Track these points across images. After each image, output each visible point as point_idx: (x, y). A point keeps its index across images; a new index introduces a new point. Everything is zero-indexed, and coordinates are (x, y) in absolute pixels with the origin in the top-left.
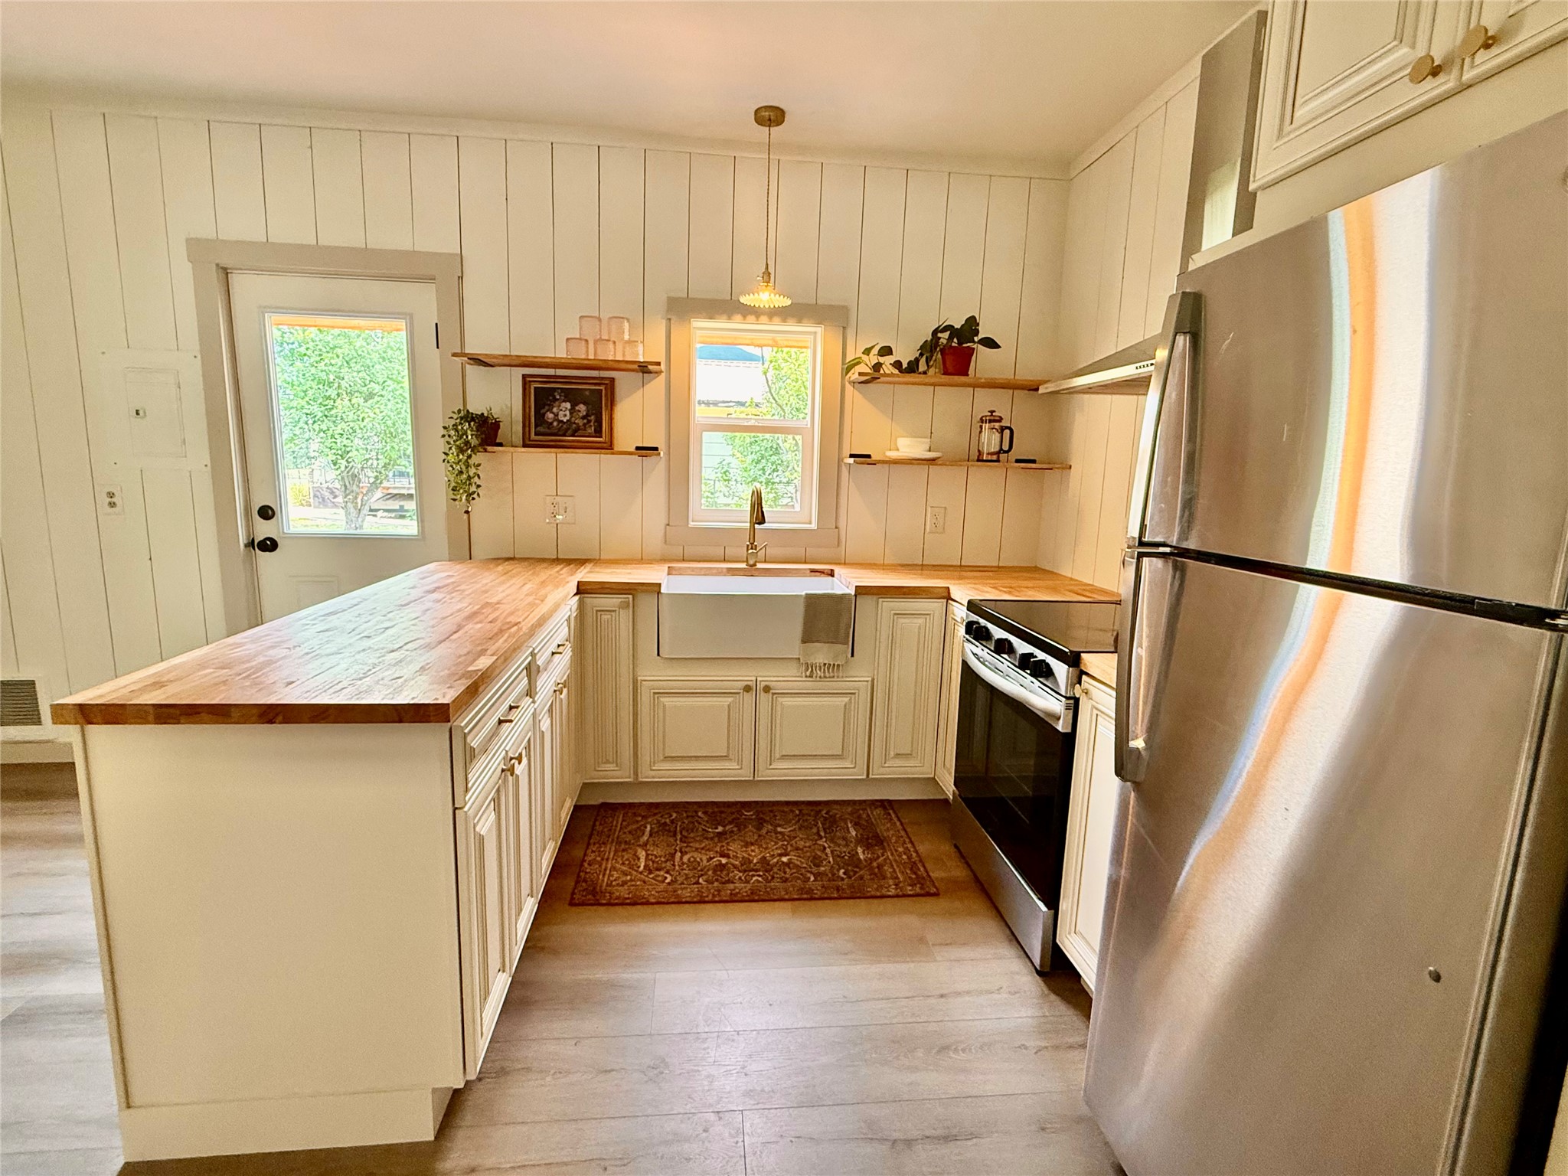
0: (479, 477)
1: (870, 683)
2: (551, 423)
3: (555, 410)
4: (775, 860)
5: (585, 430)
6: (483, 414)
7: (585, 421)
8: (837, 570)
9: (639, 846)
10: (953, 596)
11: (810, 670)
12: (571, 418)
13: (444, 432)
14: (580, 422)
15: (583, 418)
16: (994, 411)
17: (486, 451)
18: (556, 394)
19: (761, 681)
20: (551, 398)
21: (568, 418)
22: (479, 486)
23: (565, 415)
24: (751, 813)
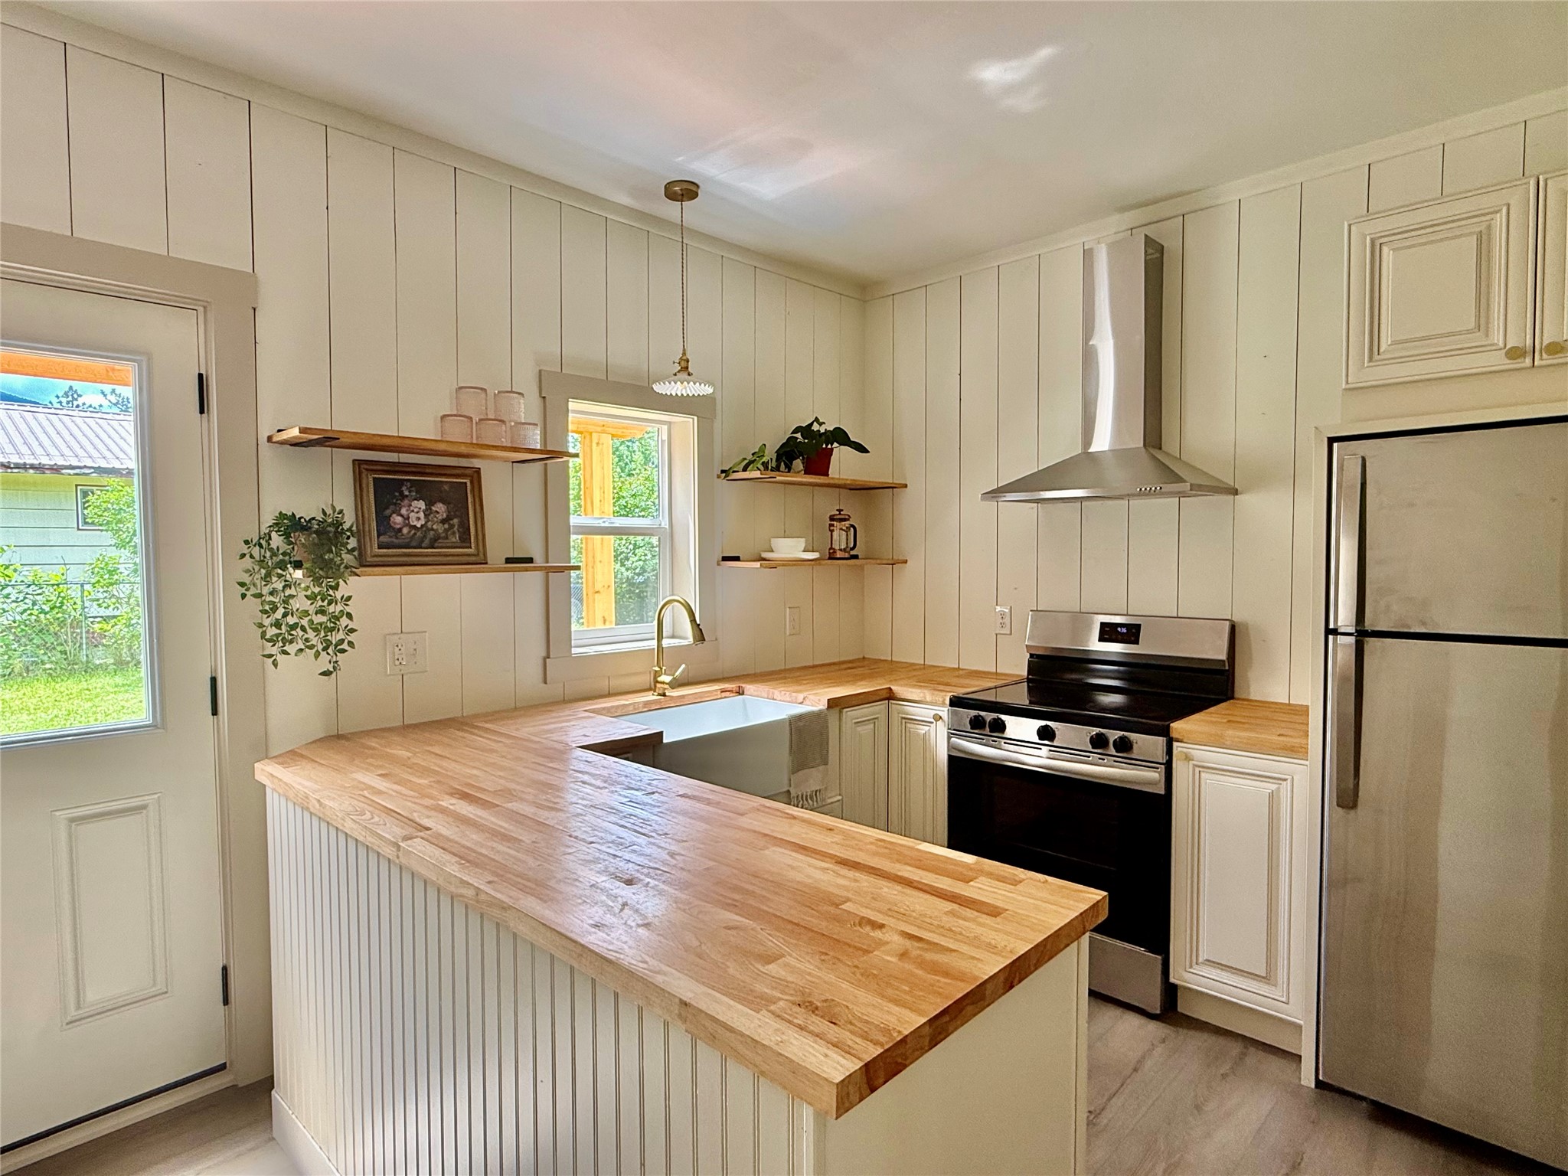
1: (841, 802)
2: (400, 530)
3: (404, 511)
5: (447, 538)
7: (446, 526)
10: (899, 696)
12: (426, 523)
14: (440, 528)
15: (443, 522)
16: (842, 510)
18: (404, 488)
20: (397, 494)
21: (422, 522)
23: (418, 519)
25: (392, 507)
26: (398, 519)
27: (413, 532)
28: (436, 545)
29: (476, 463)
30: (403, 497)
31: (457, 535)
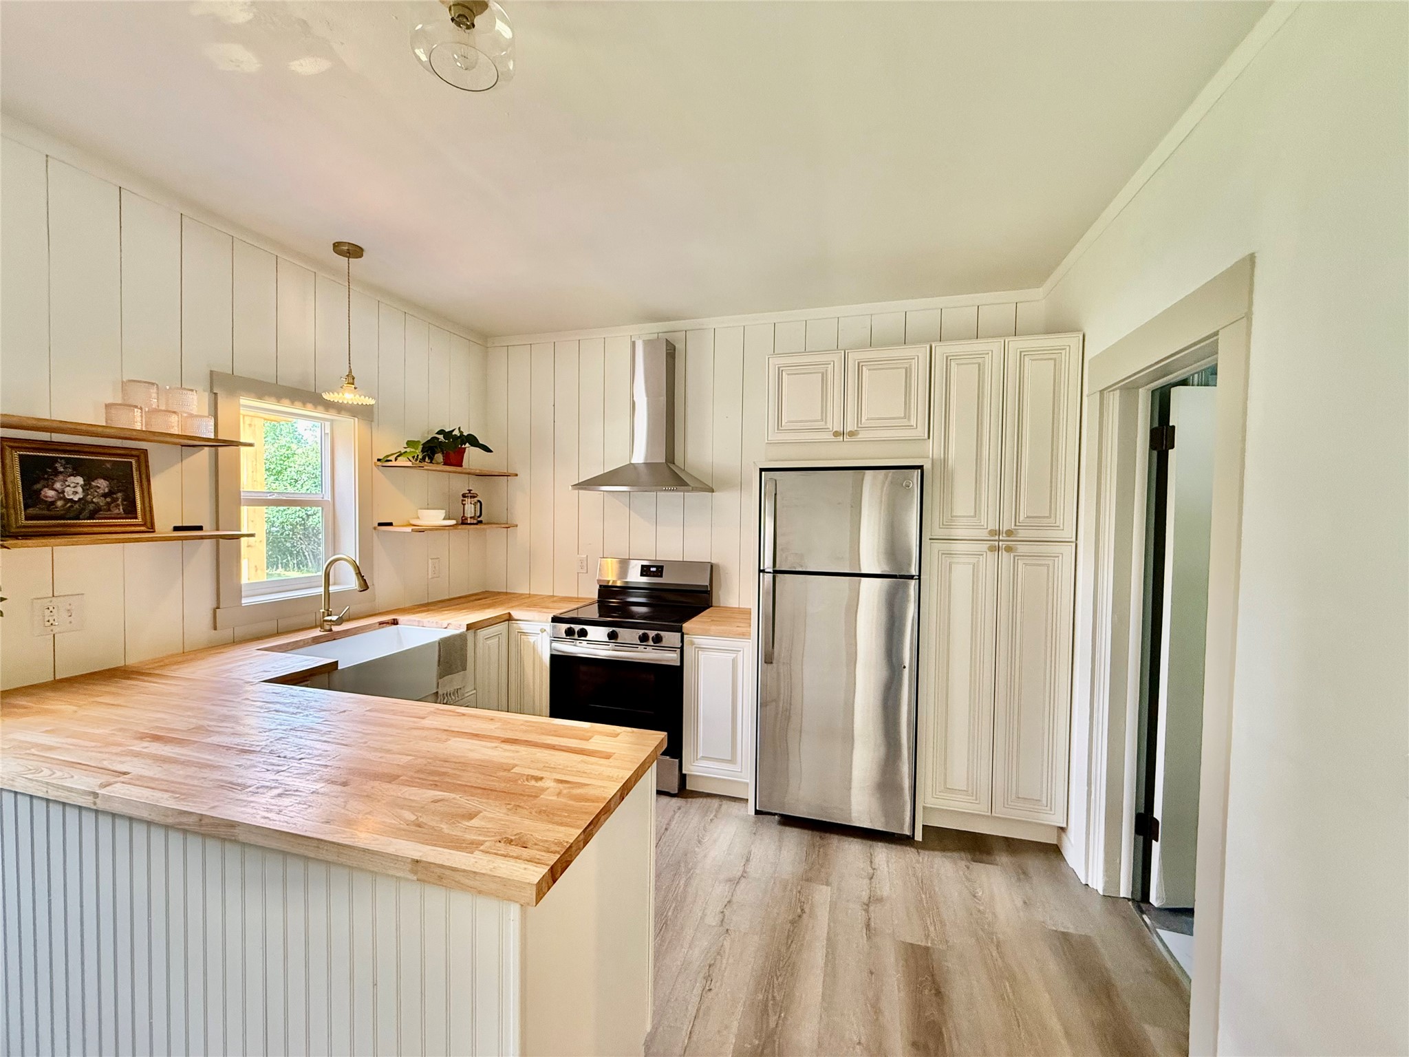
1: (475, 694)
2: (53, 503)
3: (58, 486)
5: (109, 510)
7: (108, 500)
8: (399, 618)
10: (516, 618)
11: (446, 698)
12: (85, 496)
14: (101, 502)
15: (105, 495)
16: (471, 490)
18: (58, 465)
20: (49, 470)
21: (80, 496)
23: (76, 493)
25: (43, 483)
26: (51, 493)
27: (69, 505)
28: (97, 516)
29: (142, 445)
30: (57, 473)
31: (121, 508)
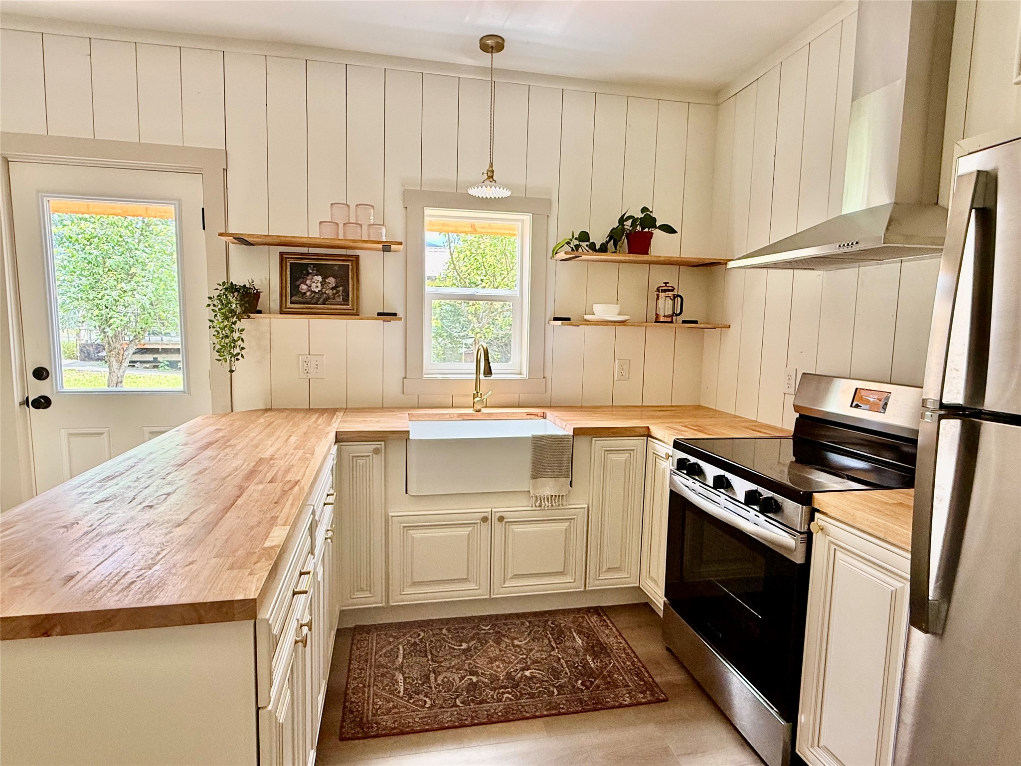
0: (243, 340)
1: (586, 509)
2: (305, 293)
3: (308, 282)
4: (519, 675)
5: (334, 298)
6: (245, 285)
7: (334, 291)
8: (549, 413)
9: (396, 669)
10: (653, 434)
11: (539, 502)
12: (322, 289)
13: (209, 302)
14: (330, 292)
15: (333, 289)
16: (668, 283)
17: (249, 317)
18: (309, 269)
19: (495, 512)
20: (305, 272)
21: (319, 289)
22: (243, 348)
23: (317, 287)
24: (489, 627)
25: (301, 280)
26: (305, 287)
27: (313, 295)
28: (327, 303)
29: (357, 252)
30: (308, 274)
31: (341, 297)
